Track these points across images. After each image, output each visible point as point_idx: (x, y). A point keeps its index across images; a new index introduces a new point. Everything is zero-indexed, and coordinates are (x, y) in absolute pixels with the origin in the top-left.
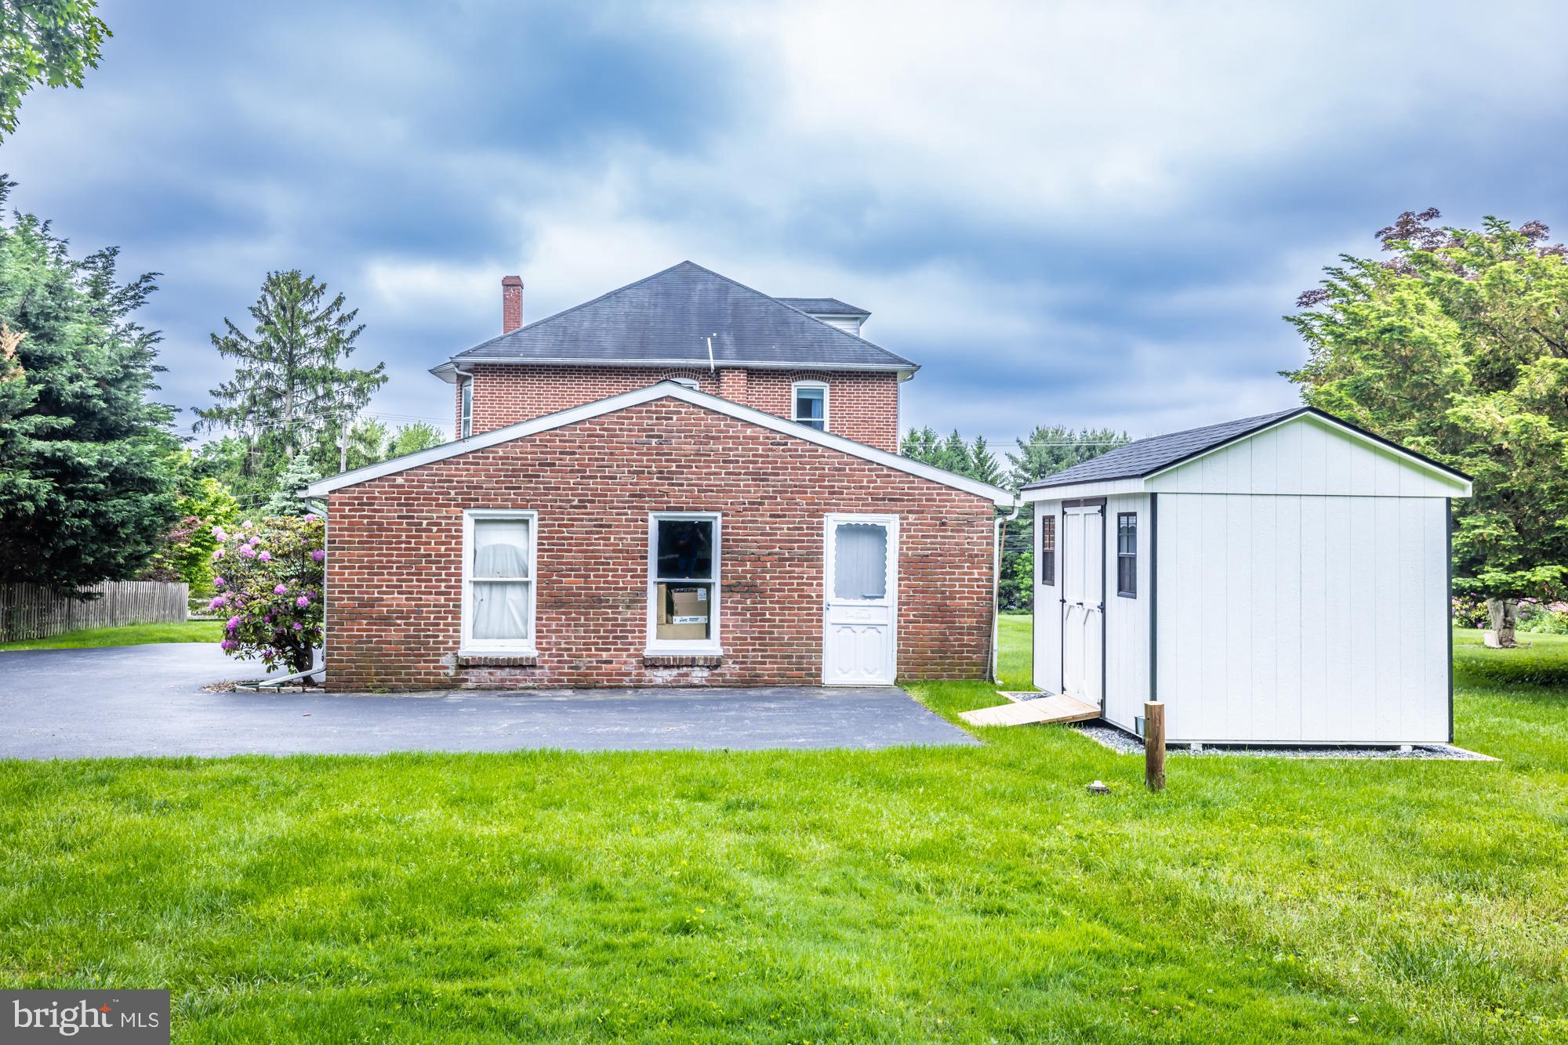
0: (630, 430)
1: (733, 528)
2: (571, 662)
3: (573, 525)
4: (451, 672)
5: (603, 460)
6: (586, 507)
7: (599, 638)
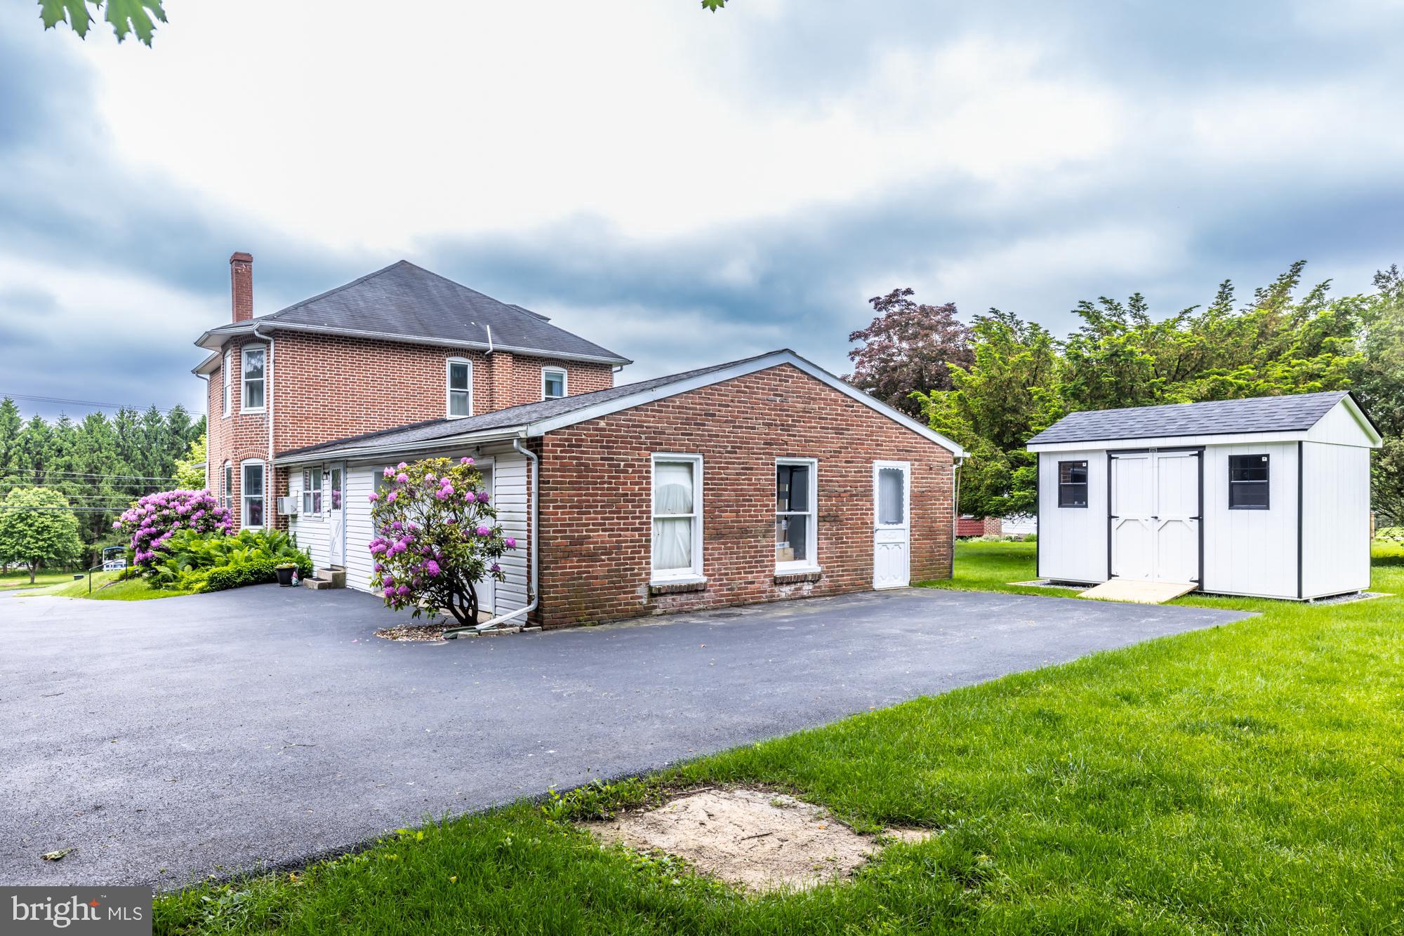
0: (763, 389)
1: (826, 471)
2: (728, 584)
3: (728, 468)
4: (644, 601)
5: (747, 413)
6: (736, 453)
7: (747, 563)
